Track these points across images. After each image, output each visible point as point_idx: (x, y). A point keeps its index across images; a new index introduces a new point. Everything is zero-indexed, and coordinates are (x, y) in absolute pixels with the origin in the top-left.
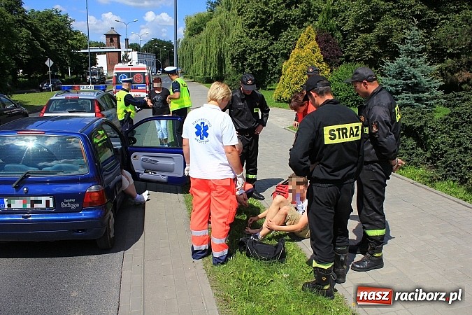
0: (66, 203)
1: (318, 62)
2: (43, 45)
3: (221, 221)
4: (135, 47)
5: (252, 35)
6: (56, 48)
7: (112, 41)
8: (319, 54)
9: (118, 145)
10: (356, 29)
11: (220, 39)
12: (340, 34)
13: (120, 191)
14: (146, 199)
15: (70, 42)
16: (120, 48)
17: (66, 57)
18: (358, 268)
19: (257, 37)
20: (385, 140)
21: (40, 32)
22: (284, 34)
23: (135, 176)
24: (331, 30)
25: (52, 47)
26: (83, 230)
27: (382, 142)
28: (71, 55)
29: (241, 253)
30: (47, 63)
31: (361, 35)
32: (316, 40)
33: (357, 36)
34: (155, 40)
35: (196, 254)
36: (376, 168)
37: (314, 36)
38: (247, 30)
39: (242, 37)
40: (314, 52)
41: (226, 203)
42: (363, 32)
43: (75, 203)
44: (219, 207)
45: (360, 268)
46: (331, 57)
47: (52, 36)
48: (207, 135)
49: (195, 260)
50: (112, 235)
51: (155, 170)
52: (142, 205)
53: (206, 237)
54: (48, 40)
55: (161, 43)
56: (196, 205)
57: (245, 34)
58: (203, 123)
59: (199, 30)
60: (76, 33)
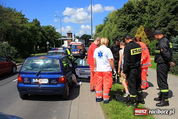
0: (53, 81)
1: (145, 39)
2: (46, 37)
3: (107, 87)
4: (78, 38)
5: (120, 31)
6: (50, 38)
7: (69, 35)
8: (145, 36)
9: (71, 66)
10: (160, 26)
11: (108, 33)
12: (154, 28)
13: (71, 80)
14: (80, 84)
15: (55, 36)
16: (72, 38)
17: (53, 41)
18: (158, 105)
19: (122, 31)
20: (166, 53)
21: (45, 33)
22: (132, 30)
23: (77, 76)
24: (150, 27)
25: (49, 38)
26: (58, 91)
27: (165, 54)
28: (55, 41)
29: (114, 100)
30: (47, 43)
31: (162, 28)
32: (144, 31)
33: (161, 29)
34: (85, 35)
35: (98, 100)
36: (163, 65)
37: (143, 29)
38: (118, 29)
39: (116, 32)
40: (143, 35)
41: (109, 80)
42: (163, 27)
43: (56, 81)
44: (106, 82)
45: (159, 105)
46: (150, 37)
47: (49, 34)
48: (102, 56)
49: (97, 102)
50: (68, 94)
51: (84, 74)
52: (79, 87)
53: (101, 94)
54: (48, 35)
55: (87, 36)
56: (98, 82)
57: (117, 31)
58: (101, 52)
59: (101, 30)
60: (57, 33)
